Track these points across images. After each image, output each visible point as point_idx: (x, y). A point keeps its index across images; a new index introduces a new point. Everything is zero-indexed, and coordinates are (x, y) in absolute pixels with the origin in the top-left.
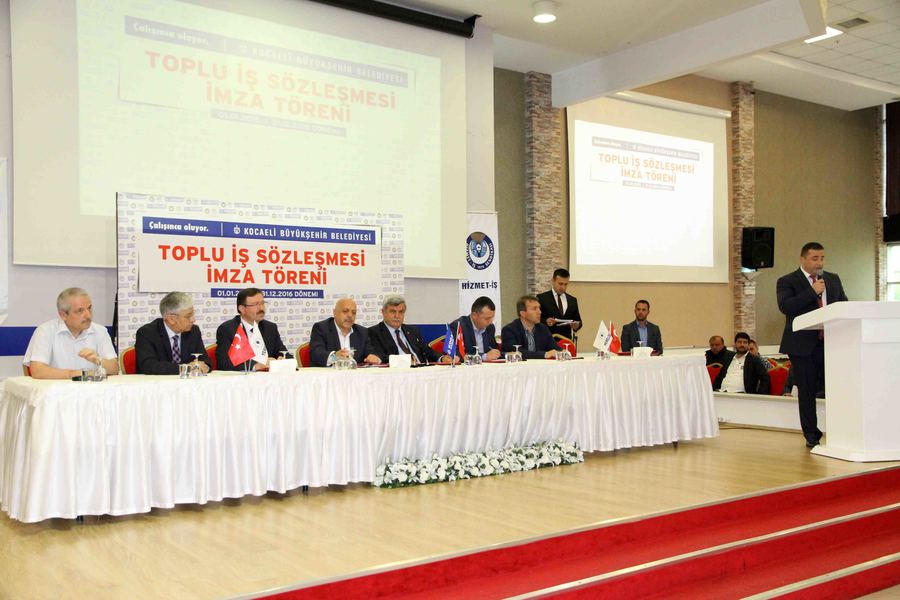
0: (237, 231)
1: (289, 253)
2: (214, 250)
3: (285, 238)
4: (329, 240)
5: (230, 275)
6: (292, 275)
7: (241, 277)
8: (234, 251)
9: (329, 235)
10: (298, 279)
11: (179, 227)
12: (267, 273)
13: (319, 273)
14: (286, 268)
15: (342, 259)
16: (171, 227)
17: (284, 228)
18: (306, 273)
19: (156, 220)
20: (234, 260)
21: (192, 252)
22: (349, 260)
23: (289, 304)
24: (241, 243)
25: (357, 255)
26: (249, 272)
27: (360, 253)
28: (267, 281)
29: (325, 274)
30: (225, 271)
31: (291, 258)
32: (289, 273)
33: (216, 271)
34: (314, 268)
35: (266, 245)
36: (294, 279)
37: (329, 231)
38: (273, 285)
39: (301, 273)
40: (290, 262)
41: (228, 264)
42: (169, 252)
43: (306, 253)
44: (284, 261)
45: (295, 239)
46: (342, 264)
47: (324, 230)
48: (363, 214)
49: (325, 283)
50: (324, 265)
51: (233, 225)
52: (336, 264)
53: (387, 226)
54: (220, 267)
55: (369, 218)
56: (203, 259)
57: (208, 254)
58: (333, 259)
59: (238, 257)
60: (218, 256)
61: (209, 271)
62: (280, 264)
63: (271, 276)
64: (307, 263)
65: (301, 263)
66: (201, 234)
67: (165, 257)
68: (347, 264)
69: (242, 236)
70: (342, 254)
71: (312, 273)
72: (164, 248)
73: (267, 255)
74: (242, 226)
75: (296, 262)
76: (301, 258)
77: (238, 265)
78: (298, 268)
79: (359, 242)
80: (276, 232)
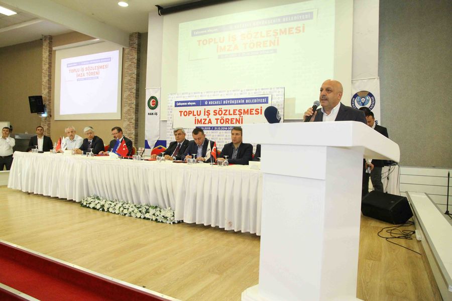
0: (206, 103)
1: (227, 110)
2: (197, 111)
3: (225, 104)
4: (245, 103)
5: (203, 121)
6: (227, 120)
7: (207, 122)
8: (205, 111)
9: (245, 101)
10: (230, 122)
11: (186, 104)
12: (217, 119)
13: (239, 119)
14: (225, 117)
15: (251, 112)
16: (183, 104)
17: (225, 100)
18: (234, 119)
19: (179, 102)
20: (205, 115)
21: (190, 113)
22: (254, 112)
23: (226, 133)
24: (208, 108)
25: (258, 109)
26: (210, 119)
27: (260, 108)
28: (217, 123)
29: (242, 119)
30: (201, 119)
31: (227, 113)
32: (226, 119)
33: (198, 120)
34: (237, 117)
35: (217, 108)
36: (228, 122)
37: (245, 99)
38: (219, 125)
39: (231, 119)
40: (227, 115)
41: (202, 117)
42: (183, 113)
43: (234, 110)
44: (224, 114)
45: (230, 104)
46: (251, 114)
47: (243, 99)
48: (262, 89)
49: (242, 123)
50: (242, 115)
51: (205, 101)
52: (248, 114)
53: (275, 94)
54: (199, 118)
55: (265, 91)
56: (194, 115)
57: (195, 113)
58: (246, 112)
59: (206, 113)
60: (199, 114)
61: (195, 120)
62: (222, 116)
63: (219, 121)
64: (234, 114)
65: (231, 114)
66: (193, 105)
67: (181, 116)
68: (253, 114)
69: (208, 105)
70: (251, 110)
71: (236, 119)
72: (181, 112)
73: (217, 112)
74: (208, 101)
75: (230, 114)
76: (232, 112)
77: (206, 117)
78: (230, 117)
79: (260, 103)
80: (221, 102)
